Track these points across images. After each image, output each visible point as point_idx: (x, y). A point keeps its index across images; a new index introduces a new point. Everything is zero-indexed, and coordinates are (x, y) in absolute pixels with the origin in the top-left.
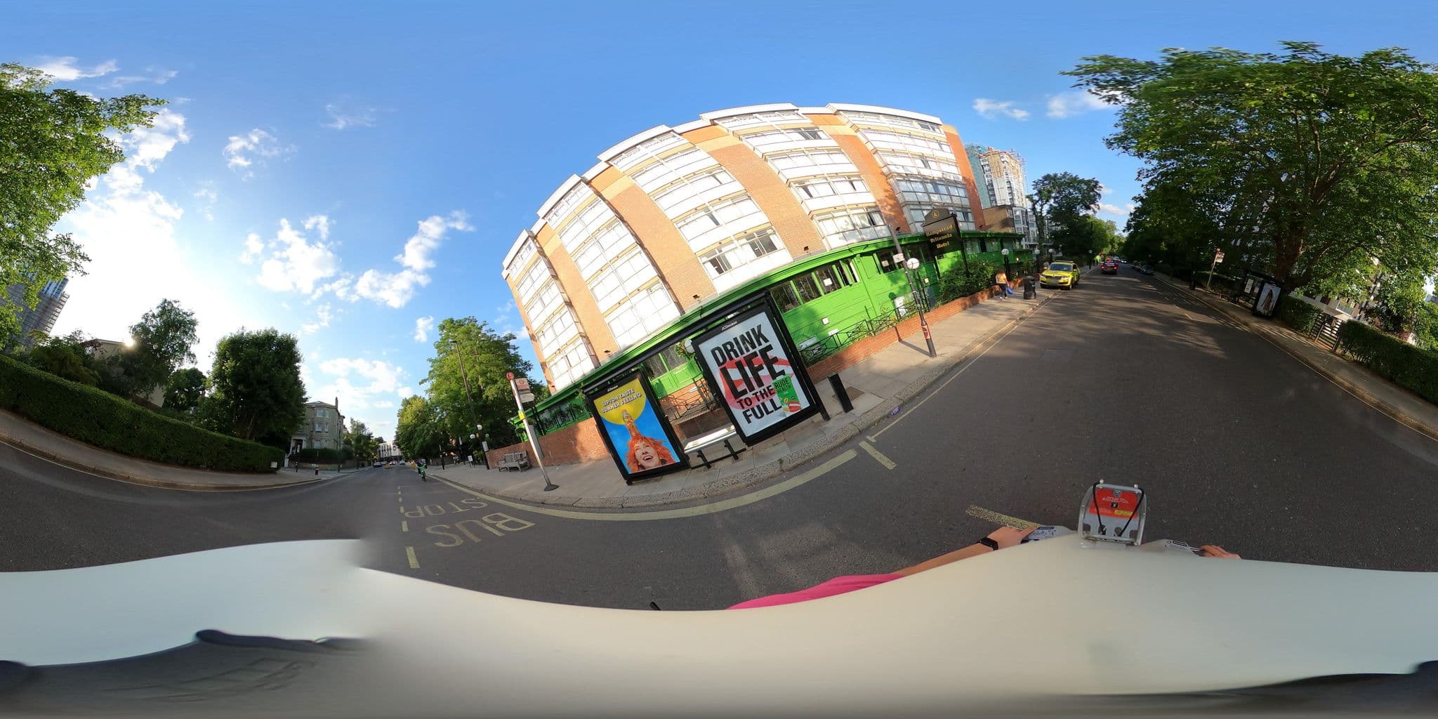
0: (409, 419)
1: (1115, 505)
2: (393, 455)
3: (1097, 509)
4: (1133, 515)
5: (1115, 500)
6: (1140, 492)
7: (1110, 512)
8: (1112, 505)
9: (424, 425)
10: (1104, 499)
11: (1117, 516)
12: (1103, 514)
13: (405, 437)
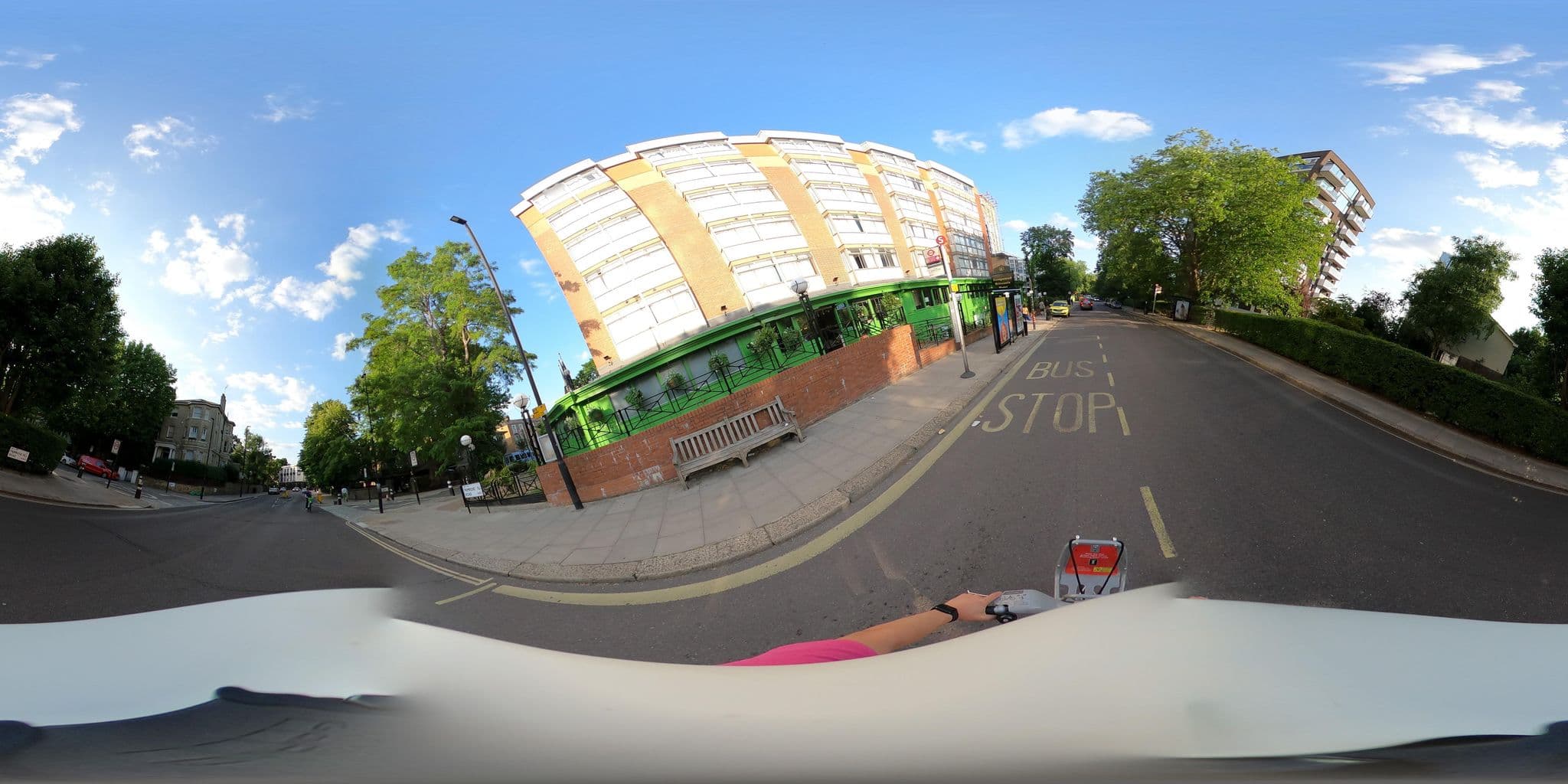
0: (320, 430)
1: (1093, 562)
2: (297, 480)
3: (1076, 569)
4: (1112, 572)
5: (1094, 556)
6: (1120, 544)
7: (1089, 570)
8: (1091, 562)
9: (339, 438)
10: (1081, 556)
11: (1097, 574)
12: (1082, 573)
13: (314, 454)
